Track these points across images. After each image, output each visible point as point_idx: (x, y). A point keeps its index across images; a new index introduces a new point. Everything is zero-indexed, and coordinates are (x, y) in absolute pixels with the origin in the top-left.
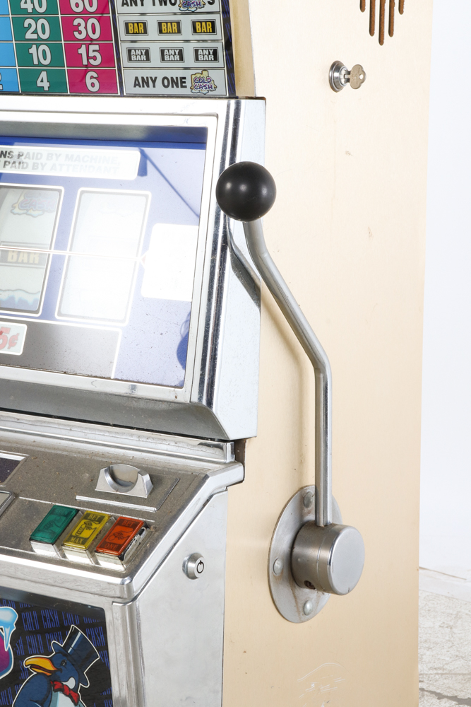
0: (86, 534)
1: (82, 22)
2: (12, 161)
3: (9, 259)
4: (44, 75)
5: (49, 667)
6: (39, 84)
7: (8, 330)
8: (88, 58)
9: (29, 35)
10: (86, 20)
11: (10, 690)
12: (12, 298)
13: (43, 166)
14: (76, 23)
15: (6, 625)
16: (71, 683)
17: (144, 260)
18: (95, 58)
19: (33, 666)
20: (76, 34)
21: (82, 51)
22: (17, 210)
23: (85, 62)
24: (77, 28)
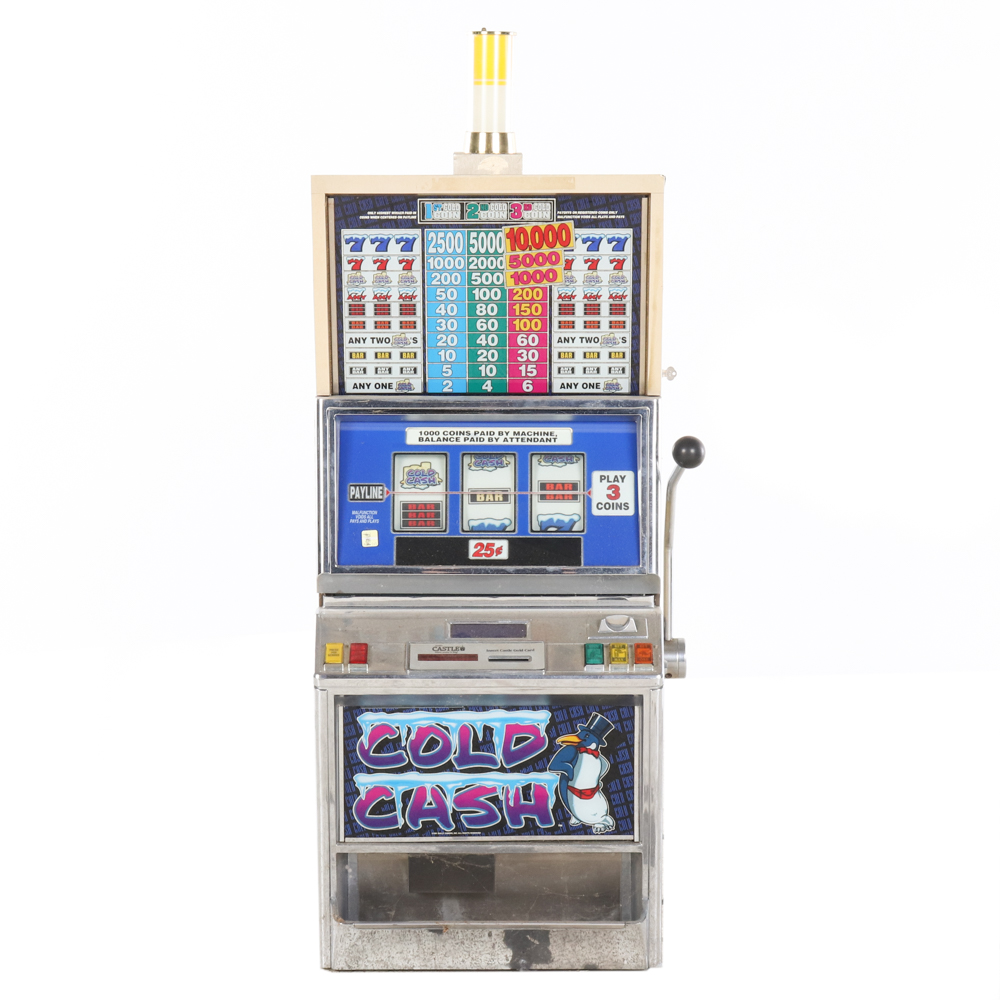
0: (622, 655)
1: (525, 352)
2: (470, 437)
3: (478, 499)
4: (489, 382)
5: (576, 740)
6: (484, 387)
7: (493, 545)
8: (527, 372)
9: (480, 359)
10: (528, 351)
11: (545, 760)
12: (483, 524)
13: (497, 440)
14: (519, 352)
15: (542, 721)
16: (593, 746)
17: (589, 493)
18: (532, 372)
19: (563, 742)
20: (519, 359)
21: (523, 368)
22: (473, 468)
23: (523, 374)
24: (520, 355)
